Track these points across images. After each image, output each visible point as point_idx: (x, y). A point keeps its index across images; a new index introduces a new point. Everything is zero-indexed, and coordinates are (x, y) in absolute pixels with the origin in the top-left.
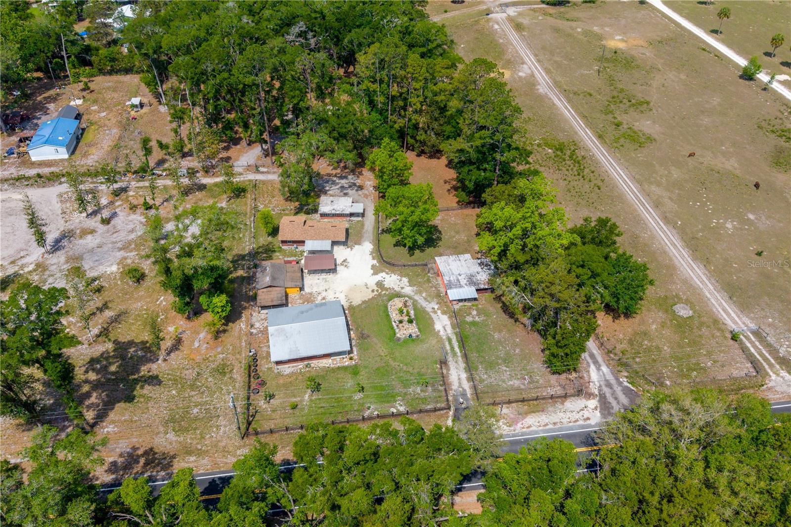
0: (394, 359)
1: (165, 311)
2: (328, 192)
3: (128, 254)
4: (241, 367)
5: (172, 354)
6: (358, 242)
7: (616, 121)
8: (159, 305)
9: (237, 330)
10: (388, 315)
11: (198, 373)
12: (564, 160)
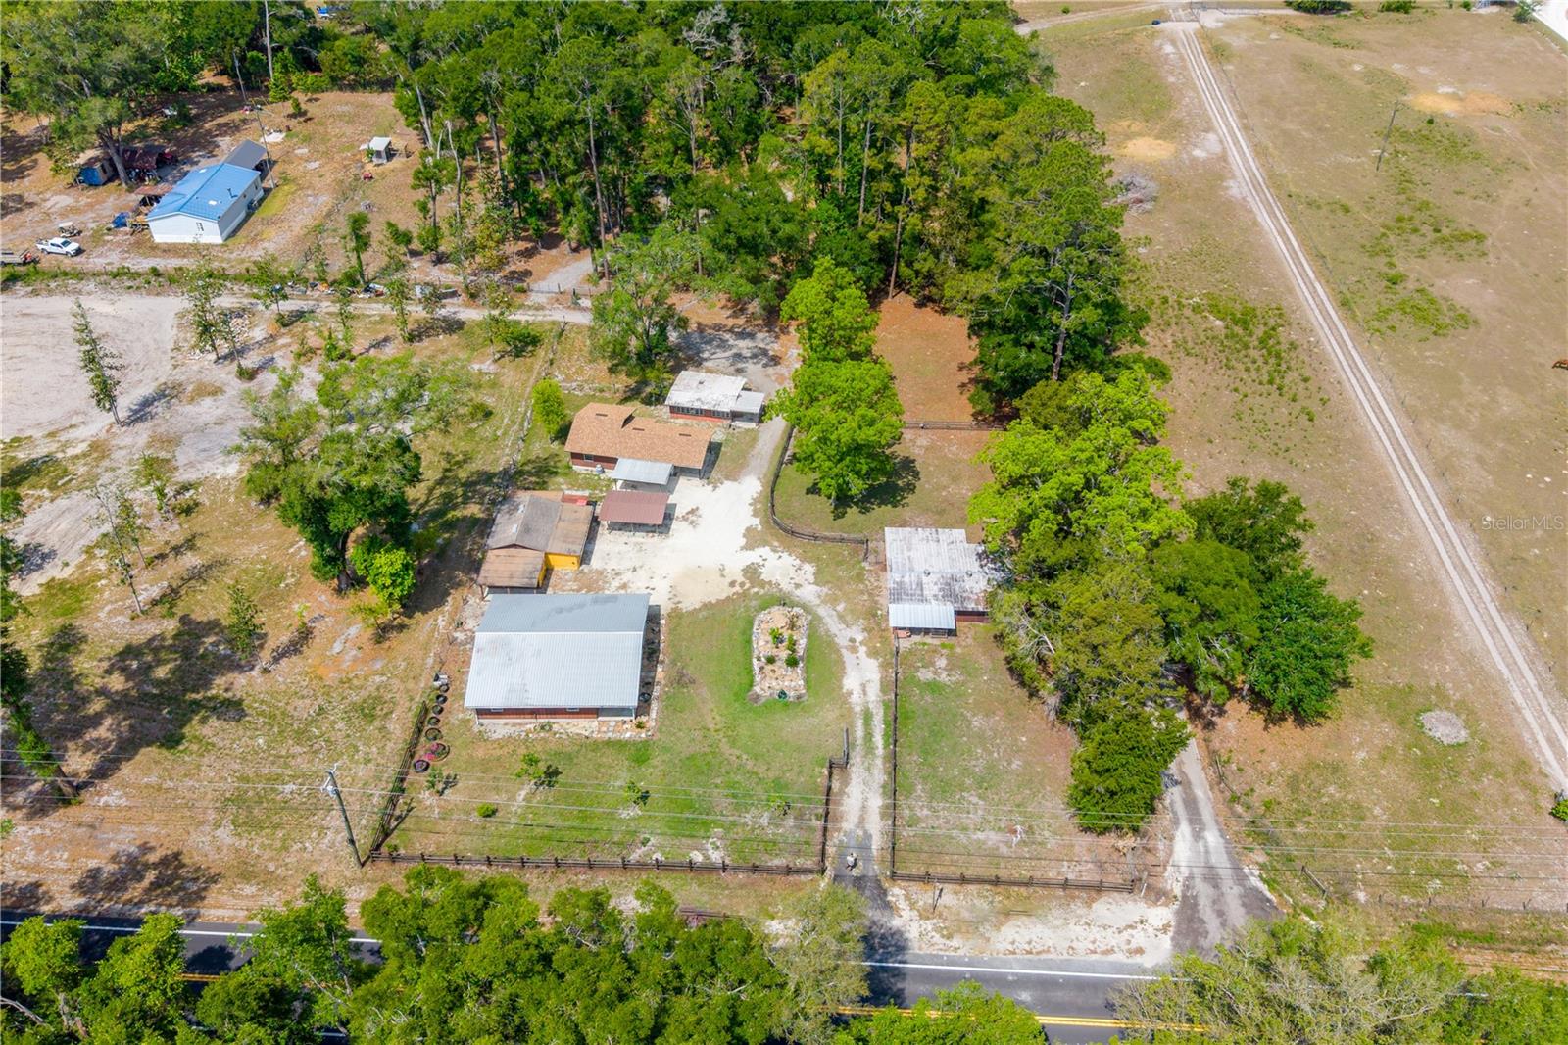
0: (733, 742)
1: (299, 569)
2: (705, 364)
4: (410, 709)
5: (284, 662)
6: (732, 476)
7: (1392, 272)
8: (293, 554)
9: (428, 628)
10: (749, 642)
11: (321, 708)
12: (1246, 347)
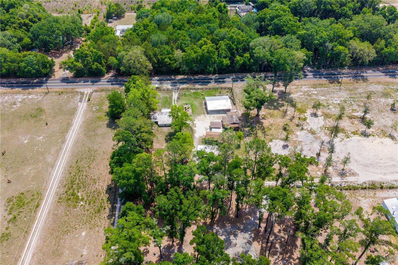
3: (296, 139)
6: (201, 137)
